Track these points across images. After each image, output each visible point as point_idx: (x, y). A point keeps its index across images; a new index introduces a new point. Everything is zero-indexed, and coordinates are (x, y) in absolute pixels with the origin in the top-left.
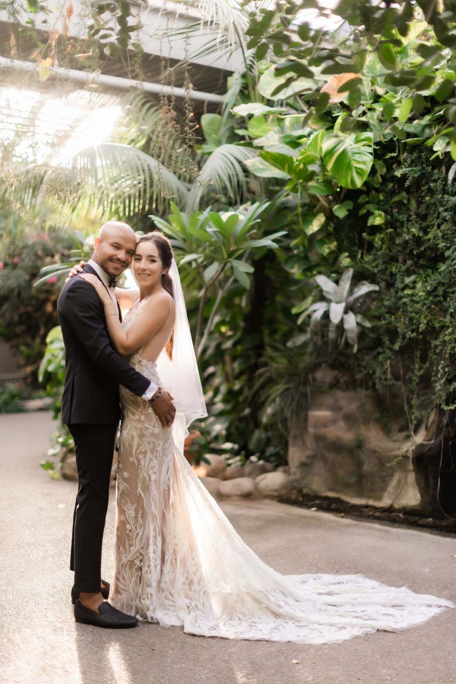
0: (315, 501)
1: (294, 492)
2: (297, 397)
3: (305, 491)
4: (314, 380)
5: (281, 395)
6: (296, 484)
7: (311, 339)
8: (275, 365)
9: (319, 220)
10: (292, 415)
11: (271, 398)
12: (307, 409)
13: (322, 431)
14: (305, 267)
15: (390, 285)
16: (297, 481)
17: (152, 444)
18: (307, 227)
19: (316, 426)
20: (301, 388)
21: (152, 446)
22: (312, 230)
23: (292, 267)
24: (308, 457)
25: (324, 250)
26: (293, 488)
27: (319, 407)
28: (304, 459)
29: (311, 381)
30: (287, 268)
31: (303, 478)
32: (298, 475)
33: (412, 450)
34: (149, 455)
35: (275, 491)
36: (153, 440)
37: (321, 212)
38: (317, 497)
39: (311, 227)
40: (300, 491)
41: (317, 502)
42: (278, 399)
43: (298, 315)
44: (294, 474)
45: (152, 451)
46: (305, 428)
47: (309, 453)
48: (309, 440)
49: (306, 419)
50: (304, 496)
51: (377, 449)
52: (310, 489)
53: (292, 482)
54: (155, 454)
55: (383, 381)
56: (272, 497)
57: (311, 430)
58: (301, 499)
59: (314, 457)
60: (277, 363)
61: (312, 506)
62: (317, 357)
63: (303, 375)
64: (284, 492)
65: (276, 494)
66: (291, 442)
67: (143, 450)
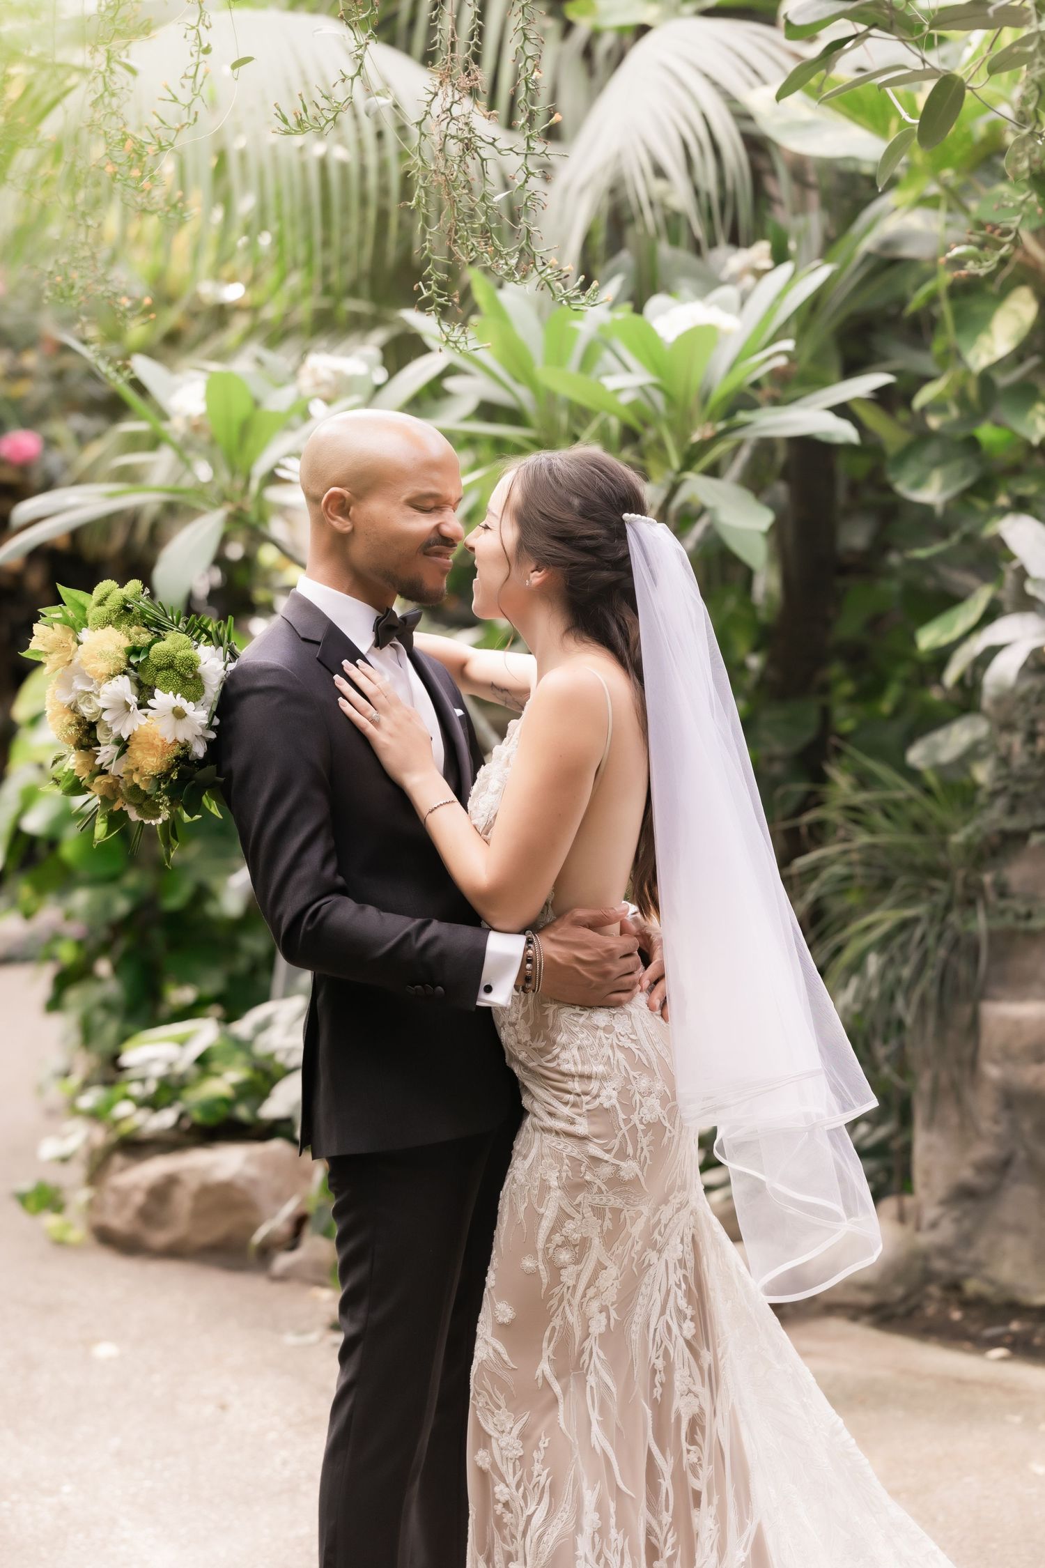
0: (1006, 1322)
1: (934, 1290)
2: (942, 953)
3: (972, 1286)
4: (1003, 891)
5: (883, 944)
6: (939, 1265)
7: (991, 741)
8: (863, 839)
9: (1015, 312)
10: (921, 1018)
11: (848, 956)
12: (976, 994)
14: (967, 482)
16: (944, 1251)
17: (608, 1215)
18: (973, 340)
19: (1007, 1055)
20: (954, 917)
21: (608, 1224)
22: (990, 352)
23: (918, 484)
24: (981, 1167)
25: (1034, 423)
26: (929, 1276)
27: (1020, 987)
28: (967, 1174)
29: (992, 896)
30: (902, 487)
31: (966, 1240)
32: (946, 1232)
34: (596, 1251)
35: (865, 1287)
36: (616, 1202)
37: (1022, 282)
38: (1014, 1308)
39: (984, 340)
40: (954, 1287)
41: (1015, 1326)
42: (873, 963)
43: (942, 656)
44: (934, 1225)
45: (609, 1239)
46: (973, 1064)
47: (984, 1150)
48: (985, 1105)
49: (974, 1027)
50: (967, 1304)
52: (992, 1282)
53: (923, 1256)
54: (618, 1249)
56: (854, 1312)
57: (992, 1071)
58: (956, 1315)
59: (1001, 1167)
60: (872, 831)
61: (994, 1343)
62: (1012, 811)
63: (960, 874)
64: (899, 1291)
65: (867, 1299)
66: (920, 1113)
67: (577, 1236)
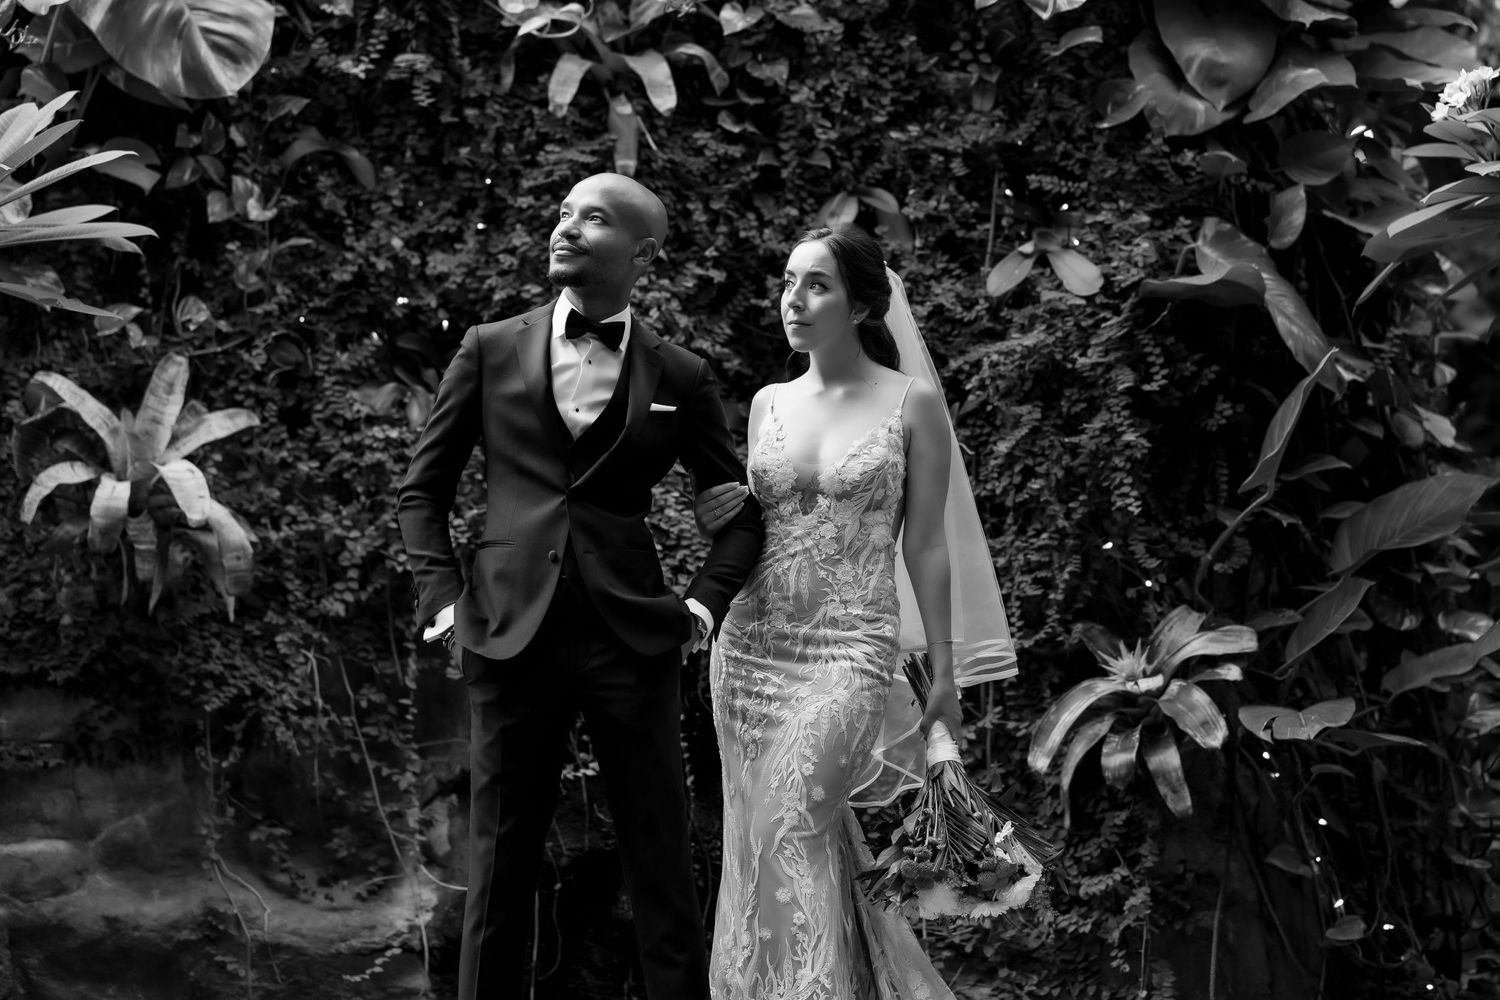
13: (48, 907)
15: (295, 419)
33: (427, 926)
51: (288, 939)
55: (294, 718)
